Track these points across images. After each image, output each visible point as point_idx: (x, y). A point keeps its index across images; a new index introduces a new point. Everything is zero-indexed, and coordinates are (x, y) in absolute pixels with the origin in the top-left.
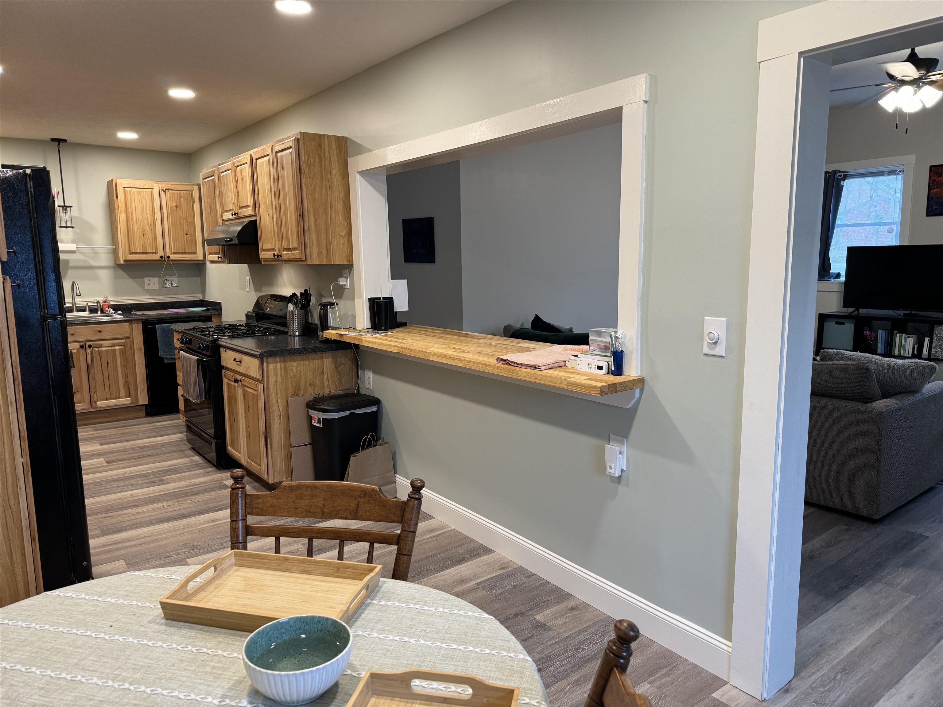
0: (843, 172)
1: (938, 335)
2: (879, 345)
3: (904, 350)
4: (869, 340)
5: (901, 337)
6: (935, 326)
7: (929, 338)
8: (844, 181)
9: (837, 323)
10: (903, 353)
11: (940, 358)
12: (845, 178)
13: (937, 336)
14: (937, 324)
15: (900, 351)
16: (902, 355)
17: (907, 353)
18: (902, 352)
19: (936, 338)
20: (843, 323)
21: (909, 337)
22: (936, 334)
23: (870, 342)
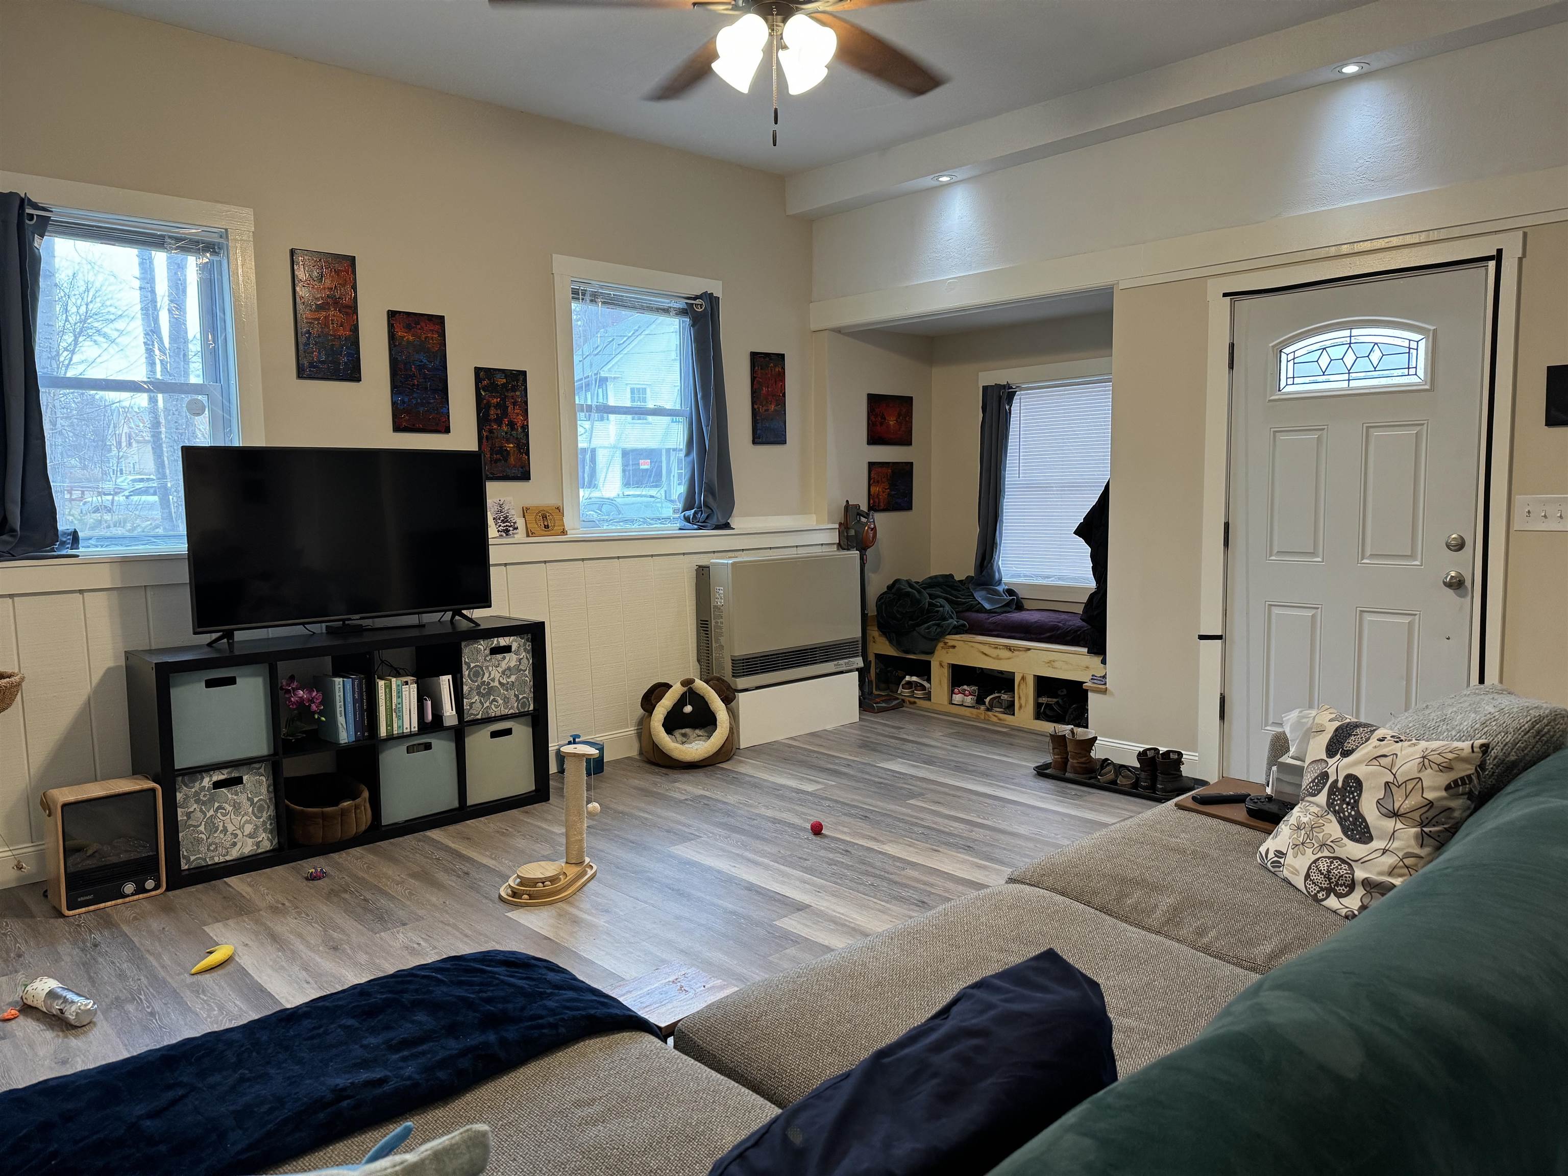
0: (35, 206)
1: (472, 665)
2: (341, 720)
3: (400, 718)
4: (314, 712)
5: (389, 687)
6: (463, 644)
7: (450, 677)
8: (42, 236)
9: (210, 684)
10: (399, 727)
11: (479, 717)
12: (43, 225)
13: (469, 666)
14: (465, 640)
15: (390, 724)
16: (395, 732)
17: (406, 725)
18: (395, 726)
19: (467, 673)
20: (231, 681)
21: (406, 683)
22: (466, 663)
23: (319, 718)
